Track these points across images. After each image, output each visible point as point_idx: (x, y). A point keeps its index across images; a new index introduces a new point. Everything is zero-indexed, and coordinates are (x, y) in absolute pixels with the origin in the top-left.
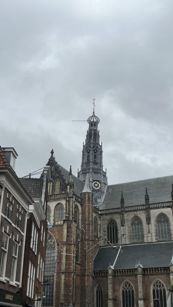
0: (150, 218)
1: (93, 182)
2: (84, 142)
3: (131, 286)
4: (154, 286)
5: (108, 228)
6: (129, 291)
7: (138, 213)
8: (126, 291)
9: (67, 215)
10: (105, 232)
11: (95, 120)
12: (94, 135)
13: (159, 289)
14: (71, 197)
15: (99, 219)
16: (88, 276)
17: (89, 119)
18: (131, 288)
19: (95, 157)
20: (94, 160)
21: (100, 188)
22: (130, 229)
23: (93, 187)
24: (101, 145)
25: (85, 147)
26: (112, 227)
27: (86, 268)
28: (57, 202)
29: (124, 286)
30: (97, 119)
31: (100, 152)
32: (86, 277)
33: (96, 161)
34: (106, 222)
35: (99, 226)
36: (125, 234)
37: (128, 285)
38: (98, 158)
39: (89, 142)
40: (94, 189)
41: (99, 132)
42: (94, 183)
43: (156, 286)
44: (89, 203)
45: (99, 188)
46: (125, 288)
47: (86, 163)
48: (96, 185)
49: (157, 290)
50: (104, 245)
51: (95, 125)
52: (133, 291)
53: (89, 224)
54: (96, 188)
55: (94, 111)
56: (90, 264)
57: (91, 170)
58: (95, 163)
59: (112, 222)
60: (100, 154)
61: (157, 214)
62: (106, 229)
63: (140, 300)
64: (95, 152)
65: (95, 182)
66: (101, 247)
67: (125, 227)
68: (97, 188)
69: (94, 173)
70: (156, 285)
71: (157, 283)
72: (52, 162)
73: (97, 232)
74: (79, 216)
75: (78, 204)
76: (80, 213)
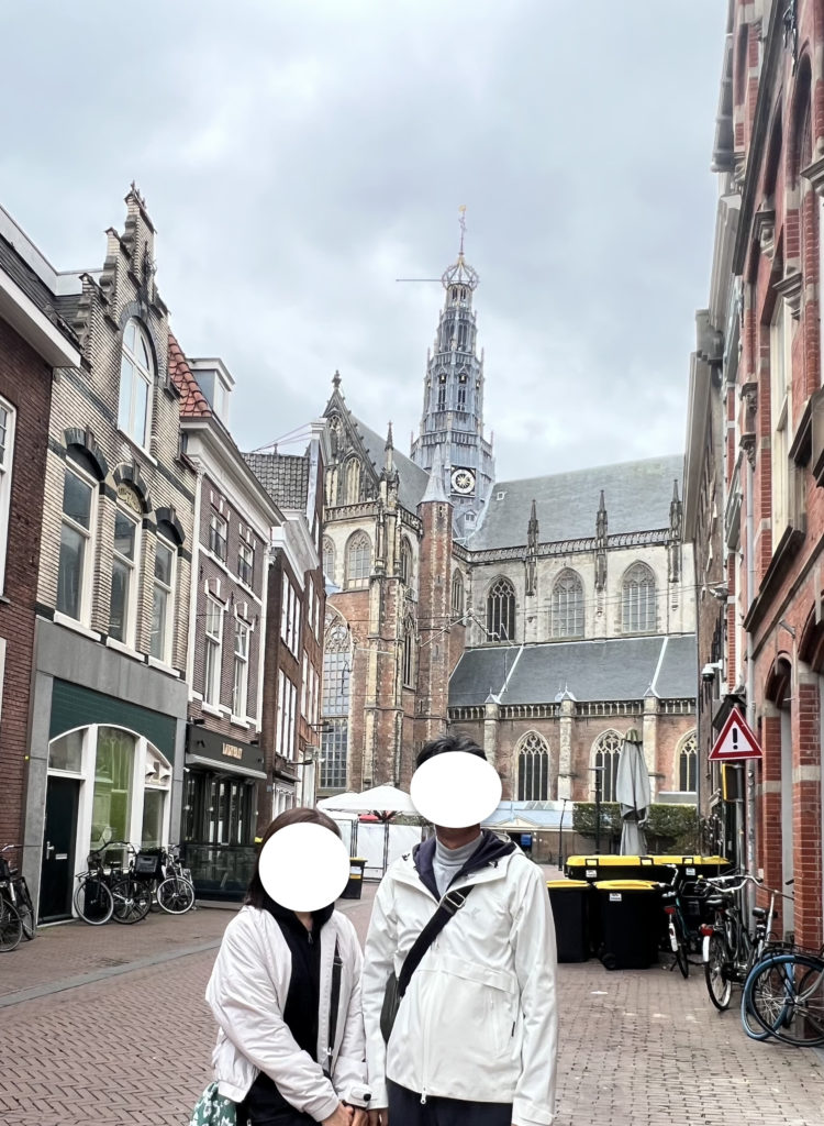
0: (605, 575)
1: (452, 473)
2: (429, 350)
3: (541, 745)
4: (601, 745)
5: (490, 600)
6: (537, 756)
7: (575, 559)
8: (530, 757)
9: (380, 564)
10: (481, 609)
11: (465, 279)
12: (460, 327)
13: (612, 752)
14: (389, 515)
15: (468, 576)
16: (433, 718)
17: (446, 273)
18: (541, 750)
19: (462, 396)
20: (459, 407)
21: (473, 490)
22: (548, 603)
23: (452, 487)
24: (479, 359)
25: (433, 366)
26: (501, 597)
27: (430, 699)
28: (353, 528)
29: (525, 745)
30: (471, 274)
31: (477, 381)
32: (429, 721)
33: (463, 409)
34: (487, 584)
35: (466, 596)
36: (536, 617)
37: (533, 743)
38: (469, 401)
39: (446, 349)
40: (456, 492)
41: (474, 319)
42: (456, 474)
43: (605, 746)
44: (440, 531)
45: (469, 489)
46: (526, 750)
47: (437, 414)
48: (463, 481)
49: (608, 755)
50: (478, 644)
51: (463, 295)
52: (545, 755)
53: (439, 589)
54: (460, 490)
55: (462, 248)
56: (441, 690)
57: (449, 437)
58: (462, 415)
59: (501, 583)
60: (477, 388)
61: (627, 564)
62: (485, 604)
63: (564, 776)
64: (461, 382)
65: (460, 471)
66: (470, 648)
67: (534, 599)
68: (466, 491)
69: (458, 444)
70: (604, 742)
71: (608, 737)
72: (335, 411)
73: (462, 610)
74: (411, 566)
75: (409, 534)
76: (414, 557)
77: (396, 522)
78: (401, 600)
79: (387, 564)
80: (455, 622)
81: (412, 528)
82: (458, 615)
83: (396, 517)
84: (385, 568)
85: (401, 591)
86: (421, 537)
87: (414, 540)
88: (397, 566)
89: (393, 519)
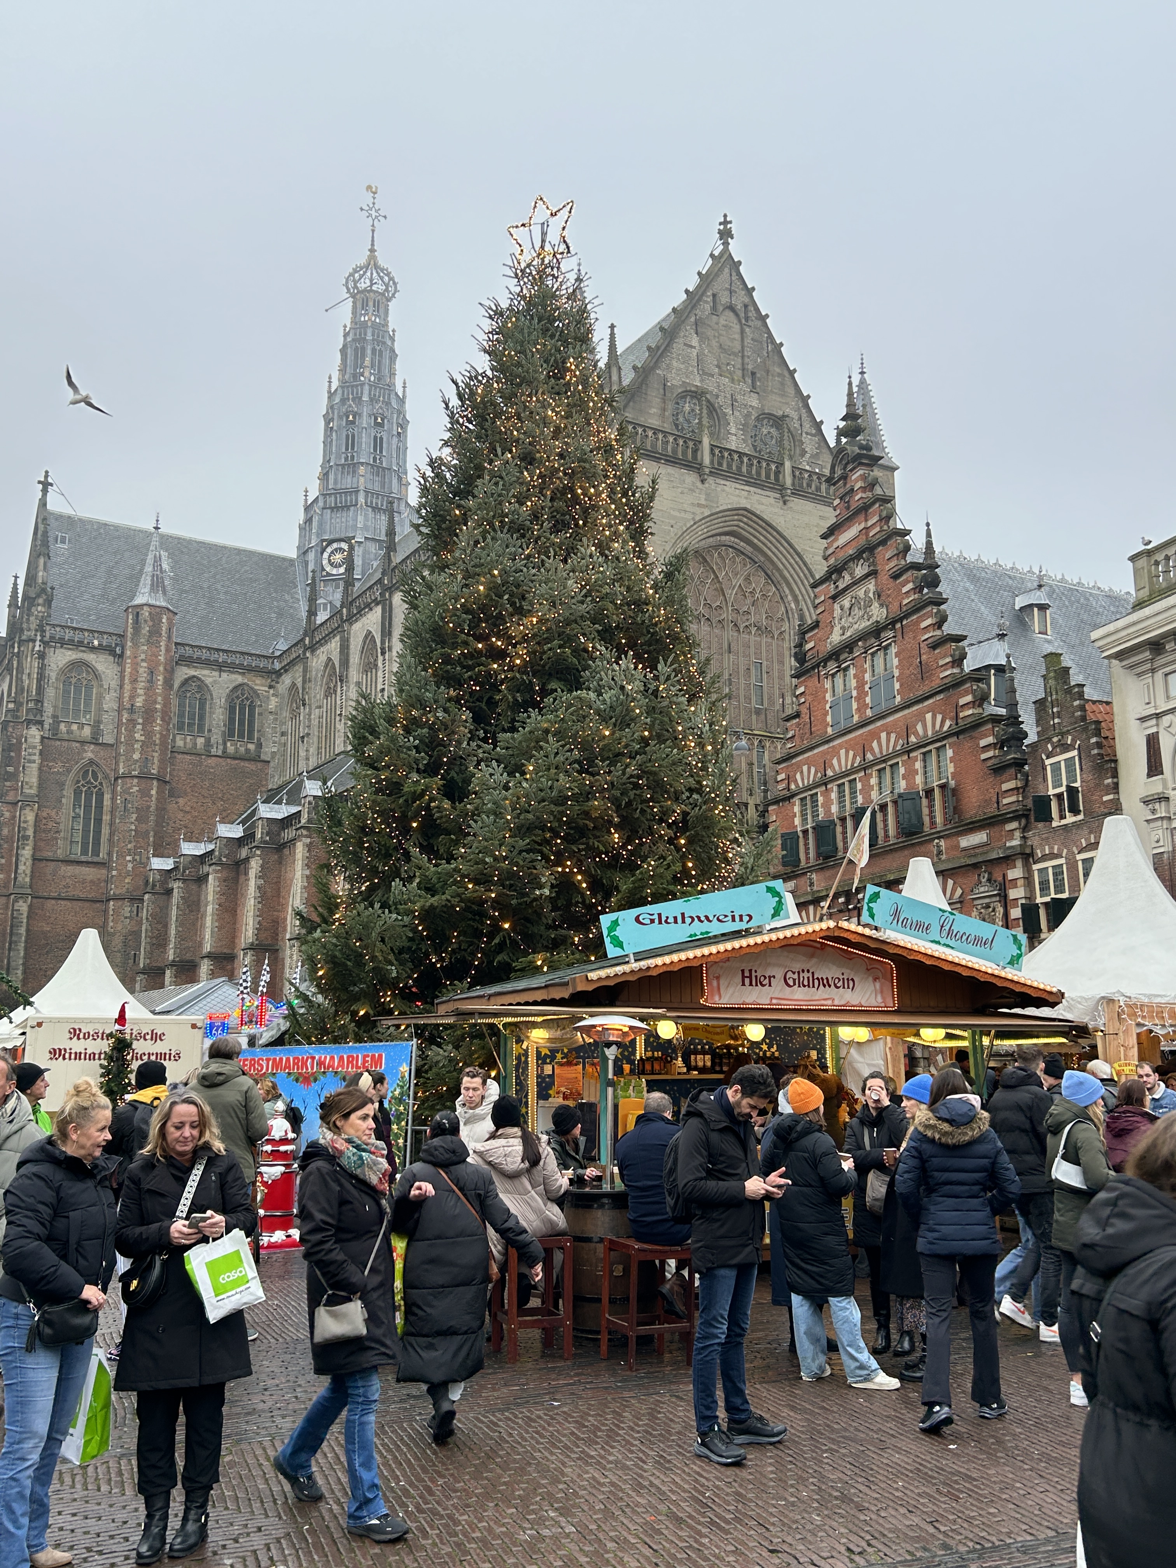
0: (348, 661)
15: (272, 691)
23: (323, 569)
40: (328, 574)
42: (329, 550)
44: (136, 645)
50: (279, 782)
51: (377, 305)
55: (373, 245)
67: (307, 710)
69: (332, 509)
73: (259, 739)
74: (100, 697)
75: (90, 657)
76: (106, 687)
77: (34, 647)
78: (35, 747)
79: (21, 704)
80: (235, 758)
81: (93, 649)
82: (251, 747)
83: (34, 641)
84: (18, 711)
85: (34, 737)
86: (120, 657)
87: (102, 664)
88: (31, 705)
89: (31, 644)
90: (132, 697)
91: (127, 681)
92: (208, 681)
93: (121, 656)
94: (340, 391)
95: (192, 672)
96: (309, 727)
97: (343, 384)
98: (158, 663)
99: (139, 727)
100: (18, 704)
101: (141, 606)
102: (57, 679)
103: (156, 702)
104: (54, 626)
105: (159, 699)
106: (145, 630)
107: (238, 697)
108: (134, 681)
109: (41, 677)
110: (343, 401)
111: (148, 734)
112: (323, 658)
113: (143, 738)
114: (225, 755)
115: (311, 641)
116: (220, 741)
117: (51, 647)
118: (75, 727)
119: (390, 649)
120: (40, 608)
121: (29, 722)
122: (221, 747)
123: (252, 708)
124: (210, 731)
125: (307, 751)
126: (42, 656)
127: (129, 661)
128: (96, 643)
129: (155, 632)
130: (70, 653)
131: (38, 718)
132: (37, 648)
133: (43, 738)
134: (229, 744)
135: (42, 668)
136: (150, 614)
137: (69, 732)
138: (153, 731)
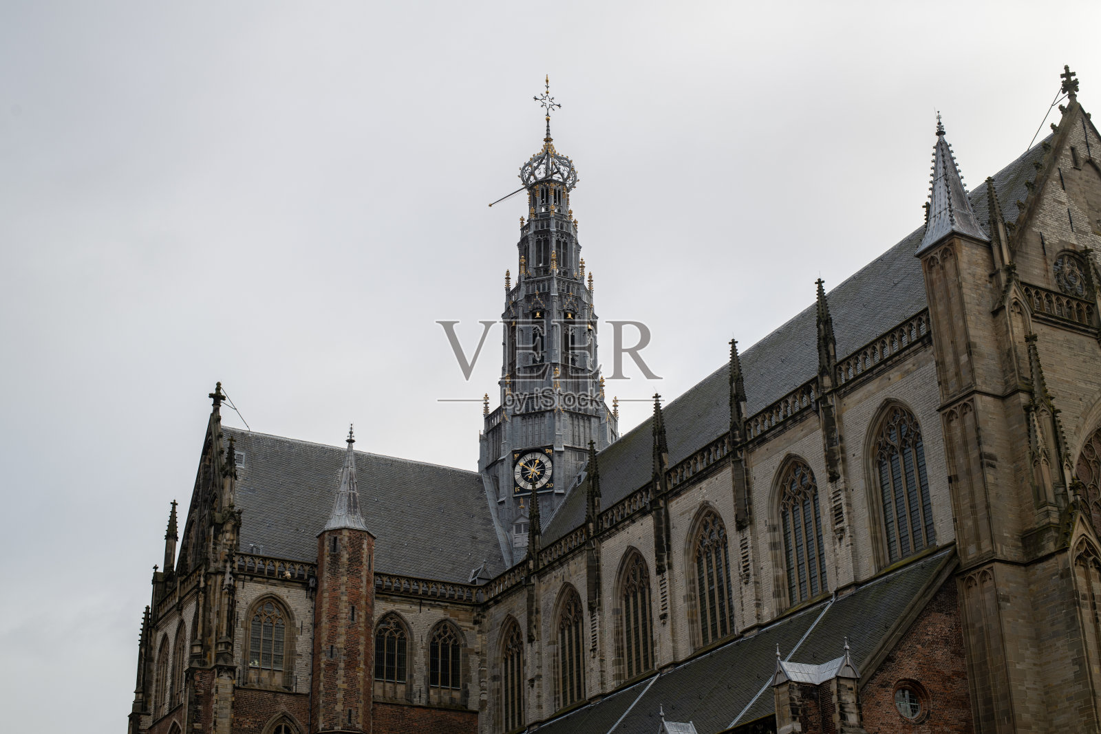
5: (506, 662)
7: (572, 566)
9: (197, 650)
14: (217, 573)
15: (477, 627)
21: (551, 480)
22: (555, 648)
23: (516, 485)
26: (515, 651)
34: (499, 635)
36: (538, 676)
40: (523, 490)
41: (576, 227)
42: (522, 463)
44: (334, 574)
45: (544, 481)
48: (533, 471)
51: (558, 196)
53: (333, 667)
54: (530, 487)
55: (548, 134)
59: (515, 628)
62: (501, 668)
65: (529, 457)
67: (534, 647)
68: (538, 485)
73: (465, 686)
74: (293, 640)
75: (282, 591)
76: (298, 625)
77: (223, 581)
78: (226, 699)
79: (209, 648)
80: (440, 709)
81: (285, 581)
82: (457, 695)
83: (223, 573)
84: (205, 656)
85: (225, 686)
86: (313, 591)
87: (296, 599)
88: (221, 648)
89: (219, 578)
90: (332, 637)
91: (324, 619)
92: (408, 617)
93: (315, 589)
94: (523, 287)
95: (390, 607)
96: (539, 667)
97: (525, 280)
98: (359, 596)
99: (341, 672)
100: (205, 647)
101: (339, 530)
102: (247, 618)
103: (358, 643)
104: (243, 556)
105: (362, 639)
106: (345, 557)
107: (440, 636)
108: (334, 618)
109: (232, 616)
110: (528, 298)
111: (351, 680)
112: (557, 586)
113: (345, 686)
114: (428, 707)
115: (537, 566)
116: (423, 689)
117: (240, 580)
118: (265, 675)
119: (670, 566)
120: (228, 535)
121: (221, 669)
122: (424, 696)
123: (456, 649)
124: (411, 676)
125: (539, 696)
126: (232, 590)
127: (326, 595)
128: (288, 574)
129: (355, 560)
130: (259, 586)
131: (229, 664)
132: (227, 582)
133: (235, 688)
134: (432, 692)
135: (232, 604)
136: (350, 538)
137: (259, 681)
138: (356, 678)
